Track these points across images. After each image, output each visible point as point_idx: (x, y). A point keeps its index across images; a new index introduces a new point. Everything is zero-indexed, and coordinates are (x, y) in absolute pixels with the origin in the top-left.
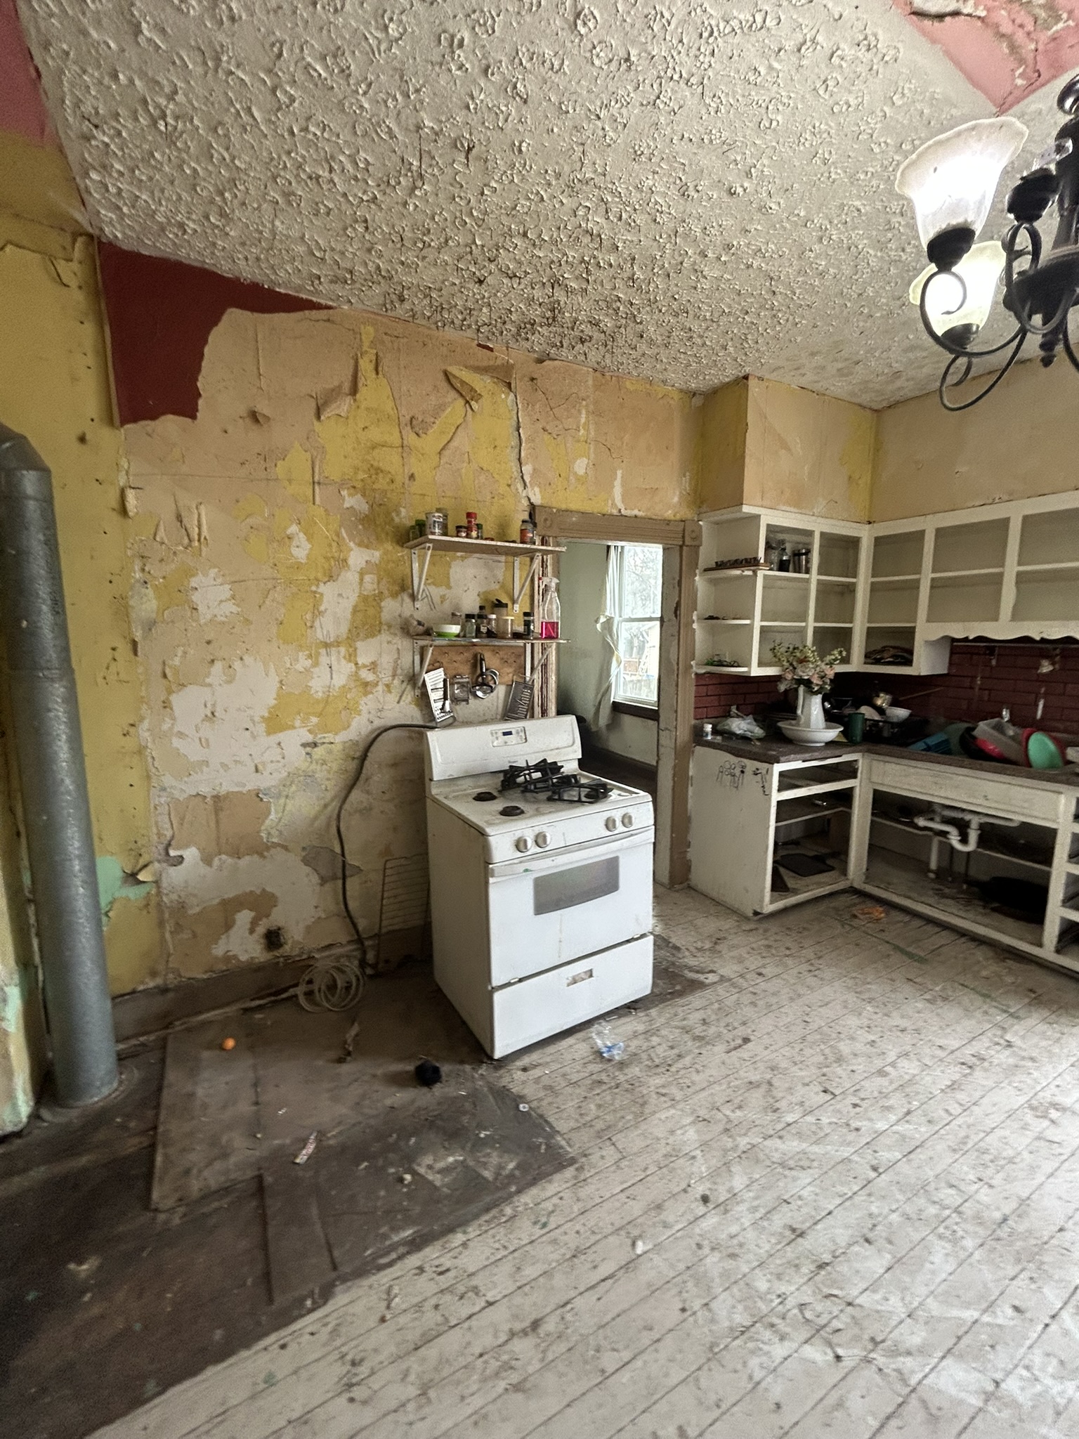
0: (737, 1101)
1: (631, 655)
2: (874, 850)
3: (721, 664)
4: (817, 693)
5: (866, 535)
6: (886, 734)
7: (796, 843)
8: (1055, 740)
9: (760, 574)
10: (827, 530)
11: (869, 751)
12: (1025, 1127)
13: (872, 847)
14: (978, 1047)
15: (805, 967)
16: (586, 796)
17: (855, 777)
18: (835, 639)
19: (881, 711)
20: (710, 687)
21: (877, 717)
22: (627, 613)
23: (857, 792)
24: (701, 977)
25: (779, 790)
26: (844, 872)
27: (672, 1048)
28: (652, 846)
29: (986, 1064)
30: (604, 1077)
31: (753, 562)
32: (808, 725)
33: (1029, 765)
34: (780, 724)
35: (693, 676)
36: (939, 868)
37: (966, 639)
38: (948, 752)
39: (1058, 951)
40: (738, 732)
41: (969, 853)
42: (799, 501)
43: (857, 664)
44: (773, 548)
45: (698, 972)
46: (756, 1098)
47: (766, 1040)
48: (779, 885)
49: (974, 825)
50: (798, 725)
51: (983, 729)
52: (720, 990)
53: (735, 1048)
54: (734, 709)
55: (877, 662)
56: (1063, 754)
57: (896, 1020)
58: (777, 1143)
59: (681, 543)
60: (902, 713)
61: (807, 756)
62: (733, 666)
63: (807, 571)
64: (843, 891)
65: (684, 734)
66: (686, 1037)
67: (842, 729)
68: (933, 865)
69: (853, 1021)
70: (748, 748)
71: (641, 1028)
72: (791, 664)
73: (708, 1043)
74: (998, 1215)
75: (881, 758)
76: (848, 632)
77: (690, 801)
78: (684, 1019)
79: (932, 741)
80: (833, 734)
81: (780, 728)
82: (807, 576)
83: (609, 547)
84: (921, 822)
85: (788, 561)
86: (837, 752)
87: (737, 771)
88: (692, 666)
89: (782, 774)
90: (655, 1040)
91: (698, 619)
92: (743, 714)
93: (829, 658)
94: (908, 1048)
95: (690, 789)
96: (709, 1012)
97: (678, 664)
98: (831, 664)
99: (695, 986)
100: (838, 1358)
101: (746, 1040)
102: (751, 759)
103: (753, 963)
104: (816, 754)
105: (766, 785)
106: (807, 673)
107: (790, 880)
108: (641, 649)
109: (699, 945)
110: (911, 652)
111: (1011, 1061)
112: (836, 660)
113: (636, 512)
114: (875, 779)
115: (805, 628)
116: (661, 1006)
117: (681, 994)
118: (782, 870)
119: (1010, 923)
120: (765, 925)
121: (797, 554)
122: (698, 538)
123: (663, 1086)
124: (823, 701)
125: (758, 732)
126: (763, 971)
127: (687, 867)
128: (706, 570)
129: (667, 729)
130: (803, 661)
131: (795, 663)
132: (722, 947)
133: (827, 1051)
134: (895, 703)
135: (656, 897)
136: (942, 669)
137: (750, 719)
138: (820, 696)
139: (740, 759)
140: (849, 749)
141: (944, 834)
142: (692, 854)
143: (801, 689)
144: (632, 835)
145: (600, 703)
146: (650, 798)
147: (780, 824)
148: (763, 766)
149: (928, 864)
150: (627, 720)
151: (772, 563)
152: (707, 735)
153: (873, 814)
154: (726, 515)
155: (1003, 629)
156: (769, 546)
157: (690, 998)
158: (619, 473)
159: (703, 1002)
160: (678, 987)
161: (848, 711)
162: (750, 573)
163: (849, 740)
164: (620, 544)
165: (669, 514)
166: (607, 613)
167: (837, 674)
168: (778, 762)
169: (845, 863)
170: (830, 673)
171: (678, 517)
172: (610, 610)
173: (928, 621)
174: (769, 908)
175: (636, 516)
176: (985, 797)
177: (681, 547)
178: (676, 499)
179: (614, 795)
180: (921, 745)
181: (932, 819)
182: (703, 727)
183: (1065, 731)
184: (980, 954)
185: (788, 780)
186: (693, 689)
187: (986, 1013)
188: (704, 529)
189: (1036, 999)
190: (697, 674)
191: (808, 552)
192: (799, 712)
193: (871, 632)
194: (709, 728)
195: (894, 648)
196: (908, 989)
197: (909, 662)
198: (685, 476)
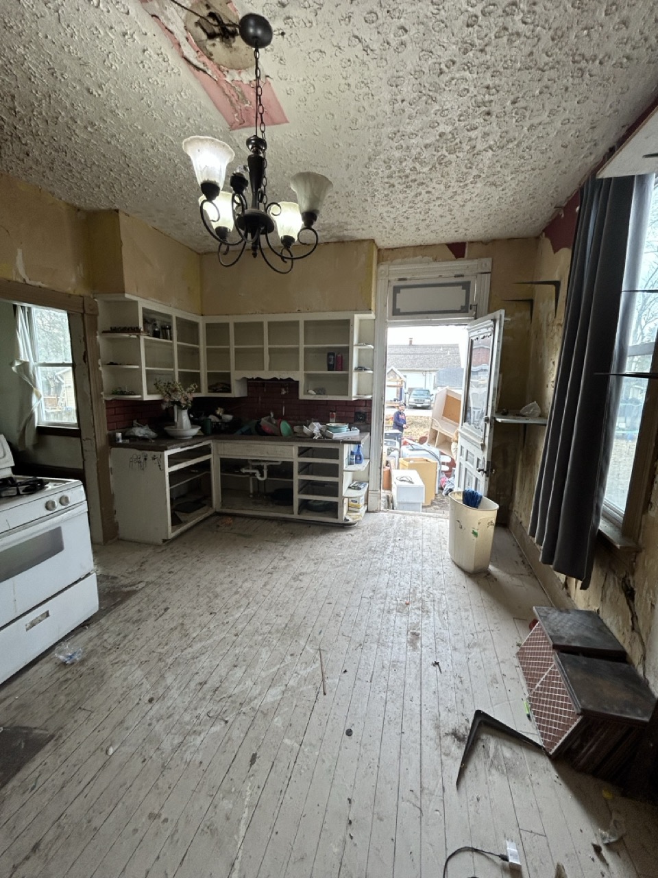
0: (164, 643)
1: (49, 394)
2: (225, 490)
3: (123, 393)
4: (184, 409)
5: (201, 322)
6: (223, 428)
7: (183, 496)
8: (289, 423)
9: (142, 338)
10: (179, 316)
11: (215, 438)
12: (292, 587)
13: (223, 489)
14: (274, 564)
15: (195, 559)
16: (23, 491)
17: (210, 453)
18: (191, 379)
19: (219, 417)
20: (117, 409)
21: (217, 420)
22: (42, 360)
23: (212, 461)
24: (134, 588)
25: (169, 466)
26: (211, 505)
27: (119, 634)
28: (86, 516)
29: (277, 570)
30: (69, 676)
31: (136, 330)
32: (182, 427)
33: (282, 436)
34: (166, 428)
35: (103, 402)
36: (254, 492)
37: (252, 379)
38: (251, 434)
39: (299, 514)
40: (140, 436)
41: (265, 481)
42: (160, 296)
43: (204, 393)
44: (148, 323)
45: (131, 586)
46: (176, 635)
47: (178, 604)
48: (176, 521)
49: (265, 467)
50: (176, 428)
51: (264, 421)
52: (148, 590)
53: (160, 616)
54: (135, 422)
55: (215, 391)
56: (293, 429)
57: (242, 567)
58: (190, 650)
59: (82, 312)
60: (229, 417)
61: (183, 444)
62: (131, 394)
63: (171, 339)
64: (211, 516)
65: (101, 440)
66: (128, 624)
67: (200, 428)
68: (251, 491)
69: (221, 576)
70: (148, 444)
71: (94, 633)
72: (168, 393)
73: (144, 621)
74: (284, 626)
75: (222, 441)
76: (198, 375)
77: (112, 485)
78: (126, 615)
79: (244, 429)
80: (195, 431)
81: (166, 431)
82: (171, 342)
83: (15, 307)
84: (244, 471)
85: (159, 332)
86: (199, 441)
87: (142, 460)
88: (102, 396)
89: (170, 457)
90: (106, 637)
91: (102, 364)
92: (142, 425)
93: (188, 389)
94: (247, 577)
95: (111, 477)
96: (142, 604)
97: (91, 394)
98: (190, 392)
99: (129, 594)
100: (226, 722)
101: (166, 609)
102: (150, 450)
103: (166, 568)
104: (188, 443)
105: (161, 464)
106: (178, 397)
107: (182, 517)
108: (58, 387)
109: (130, 570)
110: (230, 386)
111: (286, 564)
112: (193, 390)
113: (39, 283)
114: (219, 453)
115: (174, 372)
116: (107, 615)
117: (121, 602)
118: (177, 513)
119: (282, 508)
120: (170, 546)
121: (164, 328)
122: (95, 308)
123: (116, 658)
124: (189, 414)
125: (153, 434)
126: (172, 570)
127: (116, 527)
128: (104, 332)
129: (87, 439)
130: (175, 391)
131: (170, 392)
132: (146, 566)
133: (211, 595)
134: (226, 412)
135: (95, 552)
136: (244, 394)
137: (146, 427)
138: (186, 411)
139: (143, 452)
140: (205, 438)
141: (254, 474)
142: (118, 518)
143: (175, 407)
144: (69, 510)
145: (24, 429)
146: (81, 483)
147: (172, 487)
148: (157, 454)
149: (249, 491)
150: (52, 439)
151: (148, 332)
152: (119, 440)
153: (221, 472)
154: (114, 297)
155: (266, 375)
156: (145, 321)
157: (128, 602)
158: (20, 252)
159: (138, 601)
160: (119, 599)
161: (203, 418)
162: (135, 337)
163: (205, 434)
164: (26, 305)
165: (69, 290)
166: (22, 358)
167: (194, 398)
168: (167, 449)
169: (211, 500)
170: (191, 397)
171: (77, 293)
172: (23, 357)
173: (236, 369)
174: (171, 535)
175: (40, 287)
176: (267, 453)
177: (83, 315)
178: (73, 280)
179: (50, 486)
180: (239, 432)
181: (248, 468)
182: (115, 435)
183: (293, 420)
184: (273, 525)
185: (173, 460)
186: (105, 410)
187: (276, 549)
188: (99, 305)
189: (294, 535)
190: (106, 401)
191: (170, 328)
192: (176, 420)
193: (210, 375)
194: (119, 435)
195: (222, 383)
196: (245, 551)
197: (229, 391)
198: (78, 265)
